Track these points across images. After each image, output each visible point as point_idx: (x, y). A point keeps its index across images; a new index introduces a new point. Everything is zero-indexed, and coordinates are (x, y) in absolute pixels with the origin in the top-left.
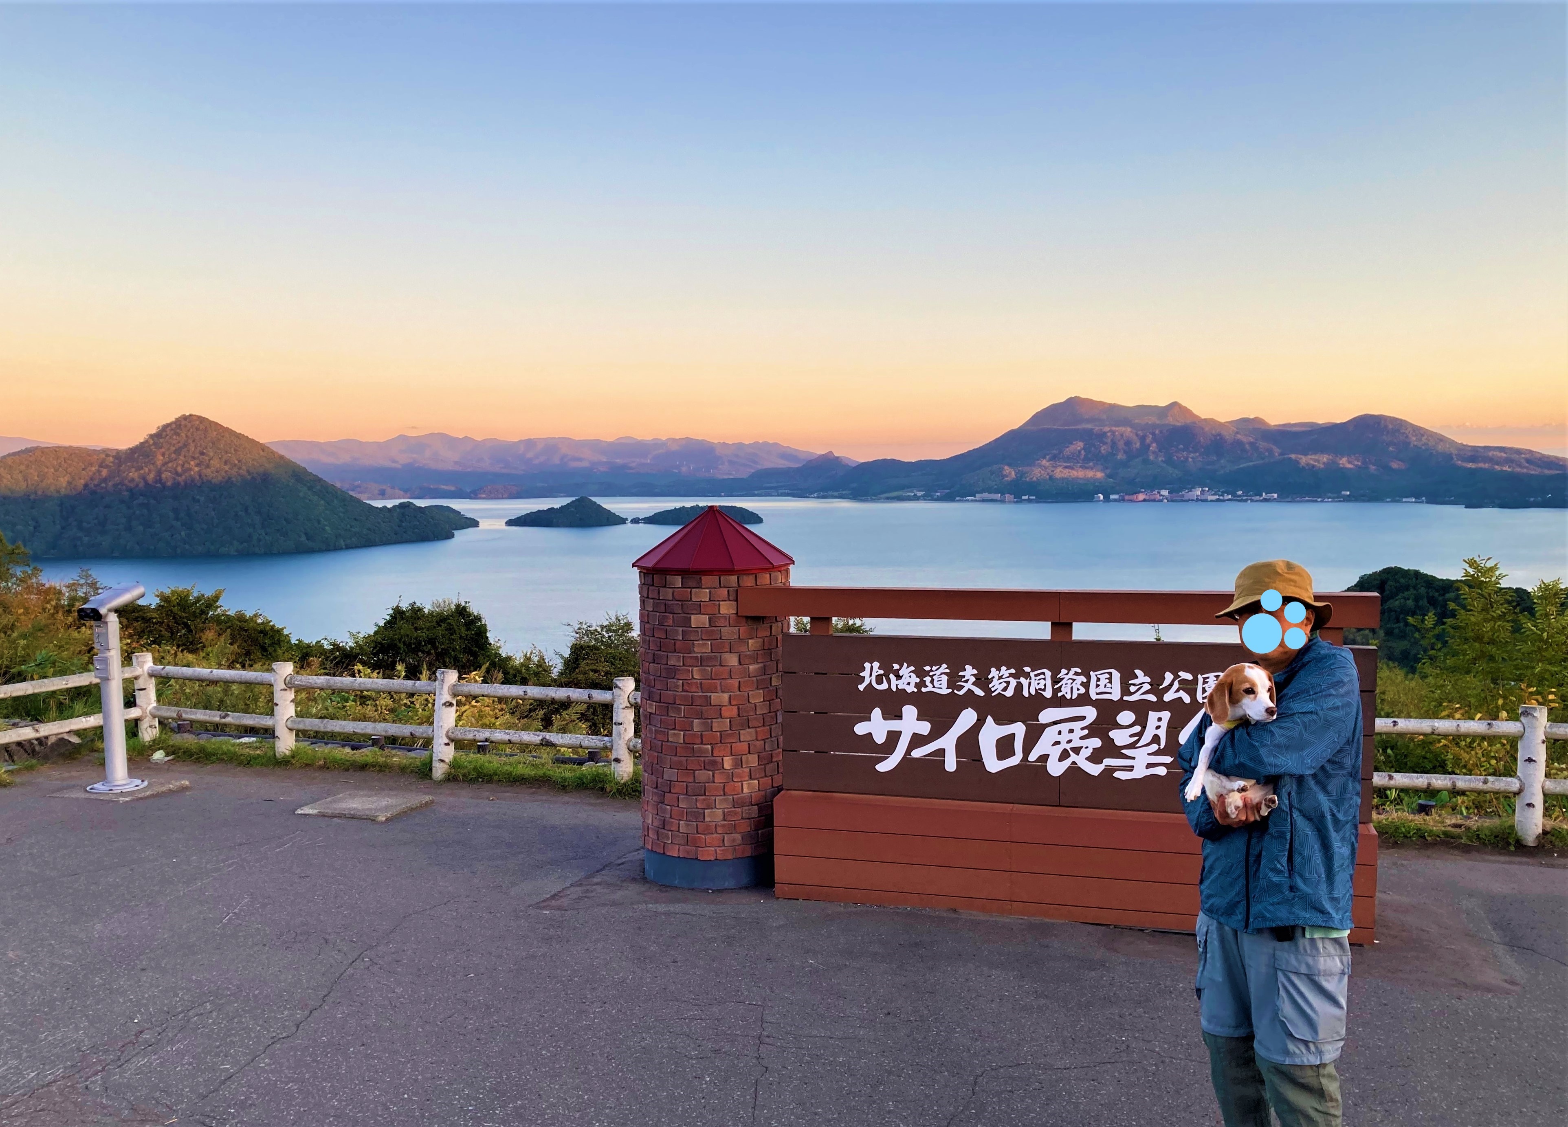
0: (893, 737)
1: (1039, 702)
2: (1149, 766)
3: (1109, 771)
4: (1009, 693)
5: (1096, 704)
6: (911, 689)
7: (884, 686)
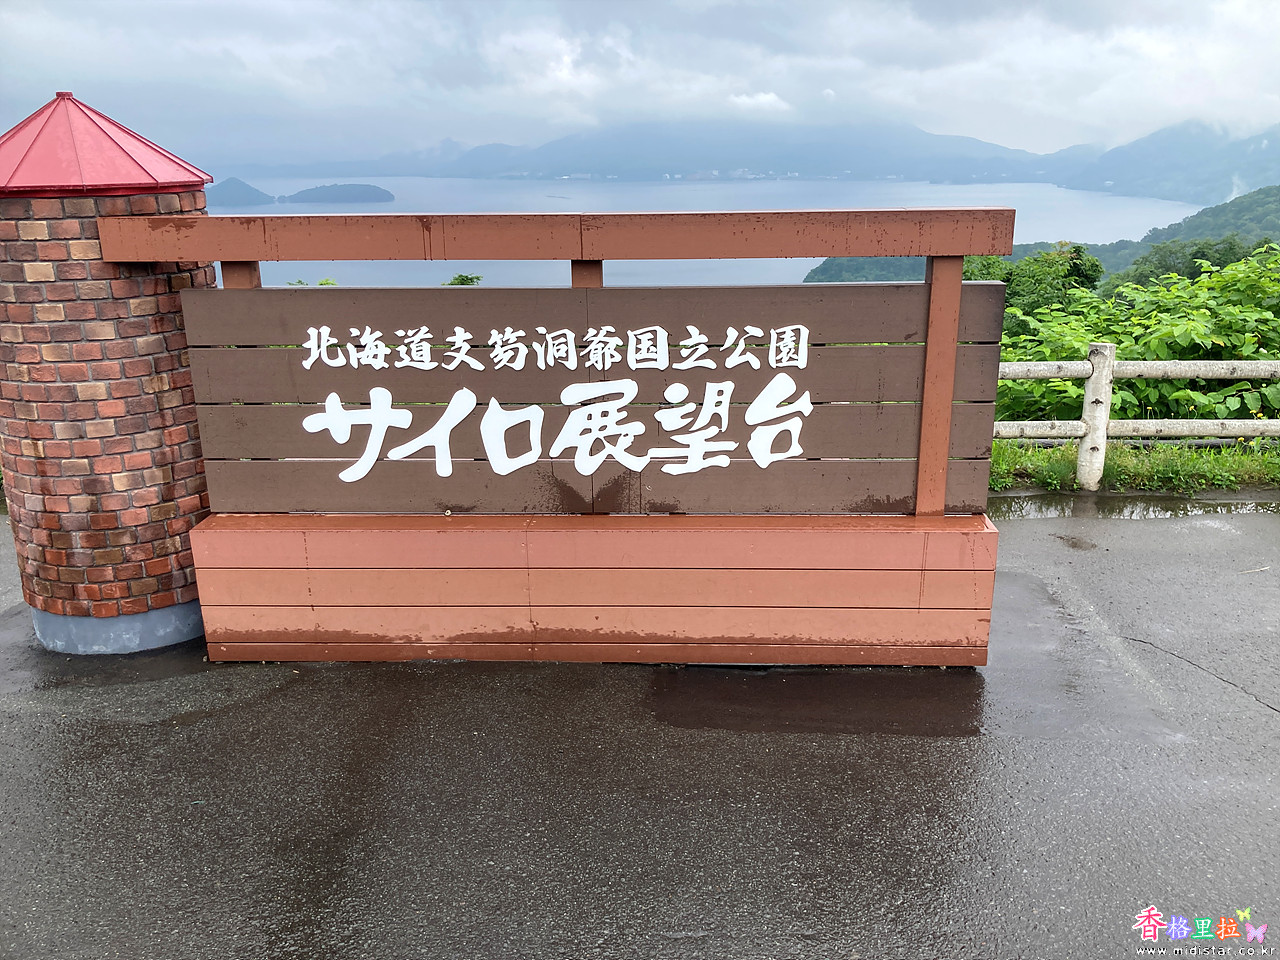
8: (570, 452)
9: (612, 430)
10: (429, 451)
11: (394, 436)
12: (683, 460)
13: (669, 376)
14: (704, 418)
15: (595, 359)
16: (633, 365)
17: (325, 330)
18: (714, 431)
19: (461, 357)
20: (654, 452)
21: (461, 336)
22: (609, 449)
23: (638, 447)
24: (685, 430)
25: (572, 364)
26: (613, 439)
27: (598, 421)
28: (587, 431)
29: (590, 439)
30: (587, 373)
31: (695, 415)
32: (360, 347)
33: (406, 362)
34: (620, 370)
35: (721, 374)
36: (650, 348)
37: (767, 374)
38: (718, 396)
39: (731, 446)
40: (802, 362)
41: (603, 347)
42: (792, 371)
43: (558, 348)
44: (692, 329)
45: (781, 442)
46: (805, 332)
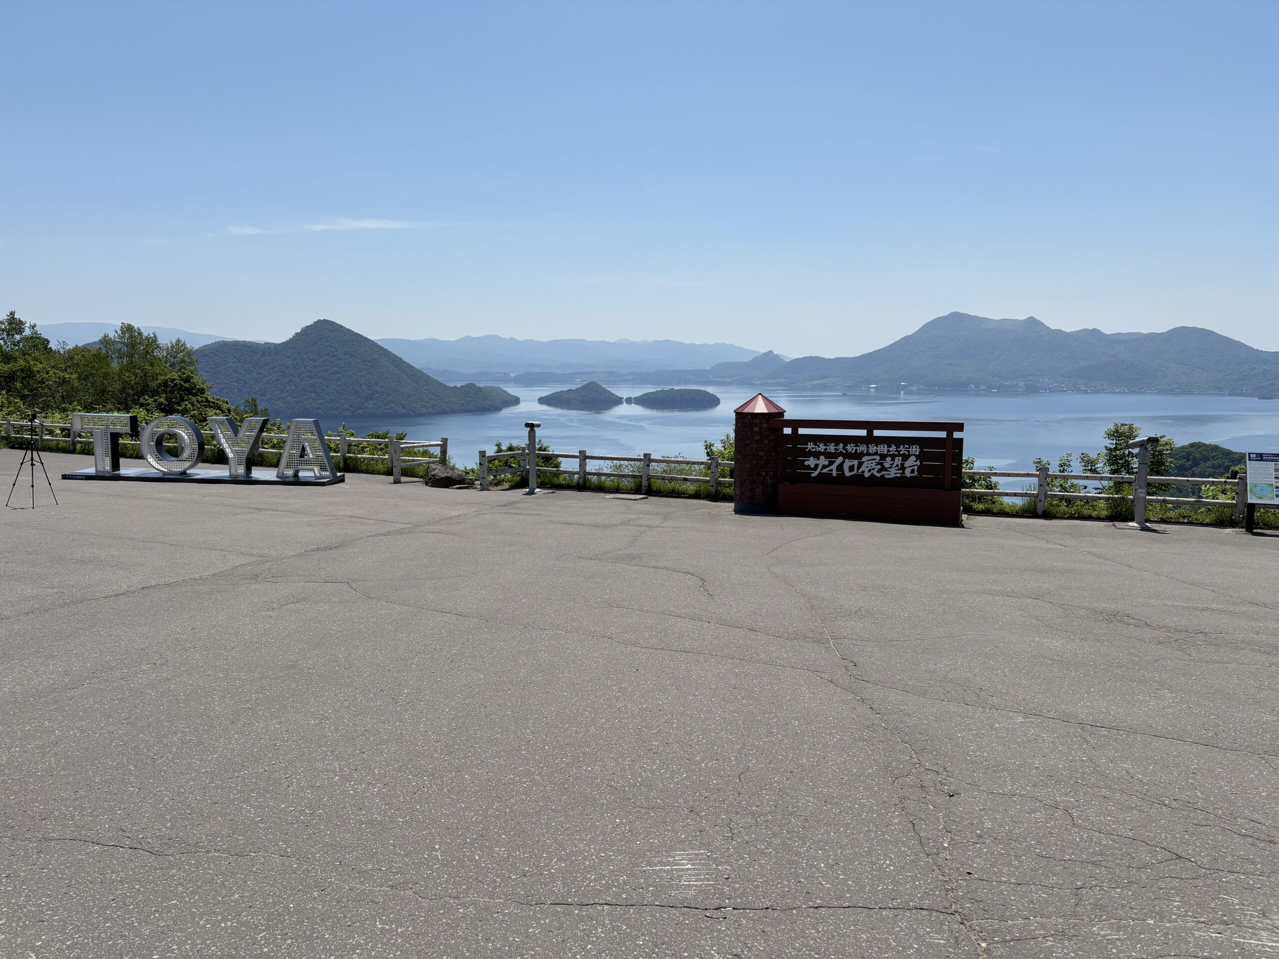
0: (817, 466)
1: (862, 455)
2: (895, 474)
3: (883, 476)
4: (853, 452)
5: (880, 455)
6: (823, 451)
7: (814, 450)
8: (863, 472)
9: (873, 467)
10: (831, 470)
11: (824, 467)
12: (889, 474)
13: (887, 455)
14: (894, 465)
15: (870, 451)
16: (879, 453)
17: (812, 443)
18: (897, 468)
19: (841, 450)
20: (883, 472)
21: (841, 445)
22: (872, 471)
23: (879, 471)
24: (890, 468)
25: (865, 452)
26: (873, 469)
27: (870, 465)
28: (867, 467)
29: (868, 469)
30: (868, 454)
31: (893, 464)
32: (819, 447)
33: (829, 450)
34: (876, 454)
35: (899, 455)
36: (883, 449)
37: (909, 456)
38: (898, 460)
39: (901, 472)
40: (917, 454)
41: (873, 448)
42: (915, 455)
43: (862, 448)
44: (893, 445)
45: (913, 472)
46: (918, 447)
